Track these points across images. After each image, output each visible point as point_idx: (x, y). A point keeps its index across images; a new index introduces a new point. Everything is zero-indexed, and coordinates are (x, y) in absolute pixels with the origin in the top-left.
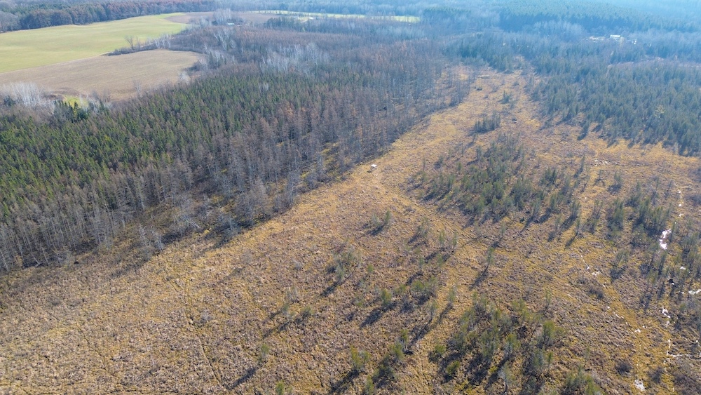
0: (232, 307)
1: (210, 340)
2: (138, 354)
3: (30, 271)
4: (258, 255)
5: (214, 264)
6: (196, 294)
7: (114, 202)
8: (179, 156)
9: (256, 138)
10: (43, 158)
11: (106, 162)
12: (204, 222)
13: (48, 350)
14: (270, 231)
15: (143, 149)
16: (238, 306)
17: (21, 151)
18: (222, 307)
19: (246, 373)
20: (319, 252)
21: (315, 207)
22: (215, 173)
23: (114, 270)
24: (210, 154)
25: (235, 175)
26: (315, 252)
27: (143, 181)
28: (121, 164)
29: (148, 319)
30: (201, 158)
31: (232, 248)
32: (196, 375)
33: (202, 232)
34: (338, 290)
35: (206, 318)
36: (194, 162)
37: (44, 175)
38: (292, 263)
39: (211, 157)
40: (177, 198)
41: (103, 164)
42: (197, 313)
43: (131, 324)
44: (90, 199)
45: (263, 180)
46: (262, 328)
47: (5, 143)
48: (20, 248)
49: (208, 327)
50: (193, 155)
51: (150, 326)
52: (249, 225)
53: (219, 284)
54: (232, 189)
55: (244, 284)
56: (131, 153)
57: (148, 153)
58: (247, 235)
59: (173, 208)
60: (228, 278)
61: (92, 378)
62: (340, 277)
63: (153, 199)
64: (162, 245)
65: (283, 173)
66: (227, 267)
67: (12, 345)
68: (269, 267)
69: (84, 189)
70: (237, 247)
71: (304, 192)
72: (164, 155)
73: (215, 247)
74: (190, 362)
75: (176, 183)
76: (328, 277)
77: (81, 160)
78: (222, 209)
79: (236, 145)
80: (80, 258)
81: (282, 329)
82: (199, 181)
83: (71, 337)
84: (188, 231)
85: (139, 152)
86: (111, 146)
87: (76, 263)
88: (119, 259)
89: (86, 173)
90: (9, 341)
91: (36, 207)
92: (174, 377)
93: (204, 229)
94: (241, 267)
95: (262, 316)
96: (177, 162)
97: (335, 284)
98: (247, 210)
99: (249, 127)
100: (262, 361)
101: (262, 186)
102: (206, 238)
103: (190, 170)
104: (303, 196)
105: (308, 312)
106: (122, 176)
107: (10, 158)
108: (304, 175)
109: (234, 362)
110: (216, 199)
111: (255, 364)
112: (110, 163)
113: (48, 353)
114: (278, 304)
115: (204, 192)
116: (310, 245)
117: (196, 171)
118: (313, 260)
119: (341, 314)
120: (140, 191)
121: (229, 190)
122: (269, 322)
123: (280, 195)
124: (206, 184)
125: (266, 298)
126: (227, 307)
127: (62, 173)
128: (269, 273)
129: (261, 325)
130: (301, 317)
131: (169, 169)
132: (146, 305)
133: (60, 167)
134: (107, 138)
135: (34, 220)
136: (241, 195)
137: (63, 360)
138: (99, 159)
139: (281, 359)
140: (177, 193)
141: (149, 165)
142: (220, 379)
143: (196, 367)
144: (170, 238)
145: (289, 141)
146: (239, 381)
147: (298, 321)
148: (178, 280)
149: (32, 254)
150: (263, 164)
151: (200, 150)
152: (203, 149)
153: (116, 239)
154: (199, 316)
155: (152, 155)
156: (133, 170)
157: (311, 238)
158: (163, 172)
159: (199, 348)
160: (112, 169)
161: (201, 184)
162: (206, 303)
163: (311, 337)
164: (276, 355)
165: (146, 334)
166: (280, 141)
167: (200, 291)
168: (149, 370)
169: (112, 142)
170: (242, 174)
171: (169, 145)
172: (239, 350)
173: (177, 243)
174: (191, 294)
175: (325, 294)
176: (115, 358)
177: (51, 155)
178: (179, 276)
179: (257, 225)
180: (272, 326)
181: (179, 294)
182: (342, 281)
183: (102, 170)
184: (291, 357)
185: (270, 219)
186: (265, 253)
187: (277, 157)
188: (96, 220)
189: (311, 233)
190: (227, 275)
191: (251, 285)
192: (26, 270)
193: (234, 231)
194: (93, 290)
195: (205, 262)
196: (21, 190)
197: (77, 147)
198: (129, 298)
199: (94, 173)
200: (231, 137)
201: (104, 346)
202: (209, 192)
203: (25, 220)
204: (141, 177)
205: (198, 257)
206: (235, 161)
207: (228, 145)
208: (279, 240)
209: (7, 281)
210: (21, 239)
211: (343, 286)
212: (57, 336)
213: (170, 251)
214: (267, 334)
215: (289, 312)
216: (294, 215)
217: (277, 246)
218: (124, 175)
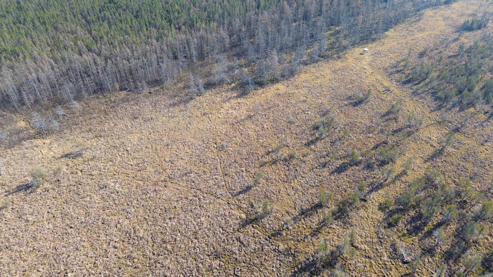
0: (243, 141)
1: (225, 161)
2: (180, 161)
3: (123, 94)
4: (265, 107)
5: (235, 109)
6: (221, 128)
7: (176, 55)
8: (222, 25)
9: (278, 17)
10: (136, 17)
11: (174, 25)
12: (232, 78)
13: (129, 147)
14: (276, 91)
15: (199, 18)
16: (246, 141)
17: (124, 10)
18: (236, 140)
19: (245, 188)
20: (309, 112)
21: (313, 77)
22: (244, 42)
23: (172, 102)
24: (243, 27)
25: (258, 44)
26: (306, 113)
27: (196, 42)
28: (183, 27)
29: (189, 139)
30: (237, 29)
31: (249, 100)
32: (213, 182)
33: (230, 84)
34: (318, 144)
35: (225, 145)
36: (232, 31)
37: (136, 29)
38: (288, 118)
39: (244, 29)
40: (218, 57)
41: (172, 25)
42: (219, 141)
43: (178, 140)
44: (162, 50)
45: (277, 52)
46: (261, 160)
47: (115, 4)
48: (119, 78)
49: (225, 152)
50: (232, 26)
51: (189, 143)
52: (263, 84)
53: (236, 124)
54: (254, 55)
55: (252, 127)
56: (190, 20)
57: (202, 21)
58: (260, 91)
59: (213, 64)
60: (243, 120)
61: (152, 170)
62: (321, 135)
63: (201, 56)
64: (203, 90)
65: (294, 47)
66: (243, 113)
67: (109, 139)
68: (272, 118)
69: (159, 43)
70: (252, 99)
71: (306, 64)
72: (212, 24)
73: (237, 97)
74: (211, 173)
75: (217, 46)
76: (312, 132)
77: (159, 21)
78: (246, 70)
79: (263, 22)
80: (152, 90)
81: (274, 163)
82: (233, 46)
83: (142, 141)
84: (221, 82)
85: (196, 19)
86: (179, 13)
87: (150, 93)
88: (175, 94)
89: (161, 31)
90: (108, 136)
91: (129, 51)
92: (200, 180)
93: (232, 83)
94: (252, 114)
95: (262, 151)
96: (220, 30)
97: (317, 139)
98: (263, 73)
99: (274, 8)
100: (256, 183)
101: (276, 56)
102: (232, 89)
103: (228, 37)
104: (305, 67)
105: (293, 155)
106: (183, 36)
107: (117, 14)
108: (309, 51)
109: (239, 179)
110: (243, 61)
111: (252, 184)
112: (177, 26)
113: (129, 149)
114: (273, 145)
115: (235, 55)
116: (304, 106)
117: (232, 38)
118: (304, 118)
119: (317, 161)
120: (194, 49)
121: (252, 56)
122: (266, 156)
123: (288, 64)
124: (238, 49)
125: (266, 139)
126: (240, 141)
127: (147, 29)
128: (271, 122)
129: (260, 157)
130: (288, 158)
131: (214, 35)
132: (188, 129)
133: (146, 26)
134: (177, 7)
135: (128, 61)
136: (260, 61)
137: (136, 155)
138: (170, 22)
139: (270, 184)
140: (218, 53)
141: (201, 31)
142: (228, 188)
143: (214, 177)
144: (209, 86)
145: (302, 22)
146: (240, 193)
147: (285, 160)
148: (210, 116)
149: (125, 82)
150: (280, 39)
151: (237, 23)
152: (239, 22)
153: (175, 81)
154: (220, 143)
155: (204, 23)
156: (191, 33)
157: (305, 101)
158: (210, 37)
159: (218, 165)
160: (177, 30)
161: (234, 48)
162: (227, 135)
163: (293, 174)
164: (267, 180)
165: (186, 148)
166: (295, 21)
167: (223, 126)
168: (185, 172)
169: (180, 10)
170: (263, 45)
171: (217, 16)
172: (243, 171)
173: (213, 90)
174: (217, 127)
175: (308, 145)
176: (166, 160)
177: (141, 15)
178: (211, 113)
179: (268, 85)
180: (267, 160)
181: (210, 125)
182: (323, 137)
183: (171, 31)
184: (277, 184)
185: (278, 82)
186: (270, 107)
187: (291, 34)
188: (164, 66)
189: (306, 97)
190: (243, 118)
191: (258, 128)
192: (121, 92)
193: (251, 87)
194: (158, 113)
195: (230, 106)
196: (122, 38)
197: (158, 11)
198: (179, 122)
199: (166, 32)
200: (260, 15)
201: (161, 151)
202: (239, 55)
203: (122, 60)
204: (195, 39)
205: (225, 102)
206: (260, 34)
207: (257, 21)
208: (282, 99)
209: (110, 98)
210: (119, 72)
211: (322, 141)
212: (135, 138)
213: (208, 95)
214: (263, 165)
215: (281, 153)
216: (295, 81)
217: (280, 103)
218: (185, 36)
